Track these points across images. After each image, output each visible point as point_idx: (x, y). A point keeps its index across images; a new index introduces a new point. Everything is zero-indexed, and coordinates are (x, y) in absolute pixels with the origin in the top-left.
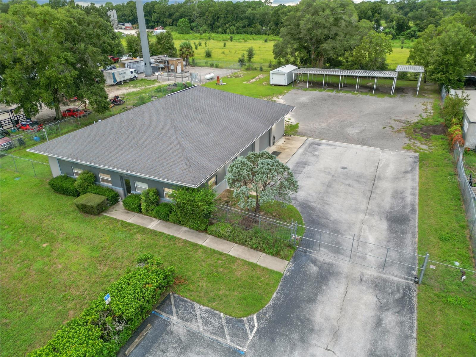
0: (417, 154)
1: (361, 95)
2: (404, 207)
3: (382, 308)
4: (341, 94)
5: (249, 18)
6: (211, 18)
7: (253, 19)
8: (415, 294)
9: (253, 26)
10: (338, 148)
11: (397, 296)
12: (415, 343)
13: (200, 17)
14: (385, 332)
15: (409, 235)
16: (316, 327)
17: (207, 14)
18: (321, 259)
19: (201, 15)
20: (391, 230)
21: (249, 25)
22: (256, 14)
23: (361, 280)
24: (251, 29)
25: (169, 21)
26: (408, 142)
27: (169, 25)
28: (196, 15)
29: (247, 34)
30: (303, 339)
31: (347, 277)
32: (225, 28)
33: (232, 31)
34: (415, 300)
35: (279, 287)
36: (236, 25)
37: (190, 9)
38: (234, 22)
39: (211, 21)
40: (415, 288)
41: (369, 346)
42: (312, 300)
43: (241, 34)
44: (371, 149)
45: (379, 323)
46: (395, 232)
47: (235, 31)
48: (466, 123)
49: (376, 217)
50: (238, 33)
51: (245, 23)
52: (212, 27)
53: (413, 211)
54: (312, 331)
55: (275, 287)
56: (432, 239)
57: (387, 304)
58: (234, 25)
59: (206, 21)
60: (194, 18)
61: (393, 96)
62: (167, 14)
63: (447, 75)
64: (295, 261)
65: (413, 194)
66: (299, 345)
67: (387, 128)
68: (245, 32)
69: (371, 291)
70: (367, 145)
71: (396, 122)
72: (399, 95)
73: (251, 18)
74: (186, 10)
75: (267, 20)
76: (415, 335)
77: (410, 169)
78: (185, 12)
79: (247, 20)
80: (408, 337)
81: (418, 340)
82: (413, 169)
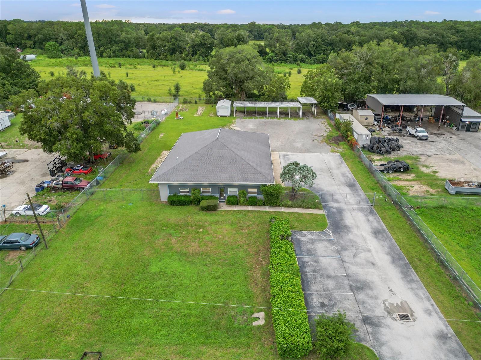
0: (339, 154)
1: (283, 120)
2: (350, 180)
3: (367, 216)
4: (270, 120)
5: (124, 42)
6: (82, 41)
7: (129, 43)
8: (374, 209)
9: (130, 49)
10: (299, 156)
11: (369, 211)
12: (382, 222)
13: (68, 39)
14: (372, 222)
15: (359, 190)
16: (350, 227)
17: (76, 36)
18: (334, 206)
19: (69, 38)
20: (352, 190)
21: (126, 49)
22: (131, 38)
23: (354, 210)
24: (129, 52)
25: (29, 43)
26: (330, 148)
27: (30, 47)
28: (63, 37)
29: (126, 57)
30: (348, 231)
31: (348, 210)
32: (100, 52)
33: (109, 54)
34: (375, 211)
35: (327, 219)
36: (112, 49)
37: (54, 31)
38: (109, 46)
39: (82, 44)
40: (372, 207)
41: (370, 227)
42: (342, 220)
43: (119, 57)
44: (316, 154)
45: (368, 220)
46: (354, 191)
47: (112, 54)
48: (355, 134)
49: (343, 186)
50: (116, 57)
51: (122, 46)
52: (85, 50)
53: (354, 181)
54: (349, 228)
55: (325, 219)
56: (368, 190)
57: (367, 214)
58: (109, 48)
59: (77, 43)
60: (62, 41)
61: (302, 119)
62: (26, 35)
63: (329, 103)
64: (325, 209)
65: (350, 174)
66: (349, 232)
67: (314, 141)
68: (123, 56)
69: (359, 212)
70: (312, 152)
71: (317, 137)
72: (305, 118)
73: (127, 41)
74: (50, 32)
75: (142, 43)
76: (381, 220)
77: (341, 162)
78: (49, 34)
79: (122, 43)
80: (379, 221)
81: (383, 221)
82: (342, 162)
